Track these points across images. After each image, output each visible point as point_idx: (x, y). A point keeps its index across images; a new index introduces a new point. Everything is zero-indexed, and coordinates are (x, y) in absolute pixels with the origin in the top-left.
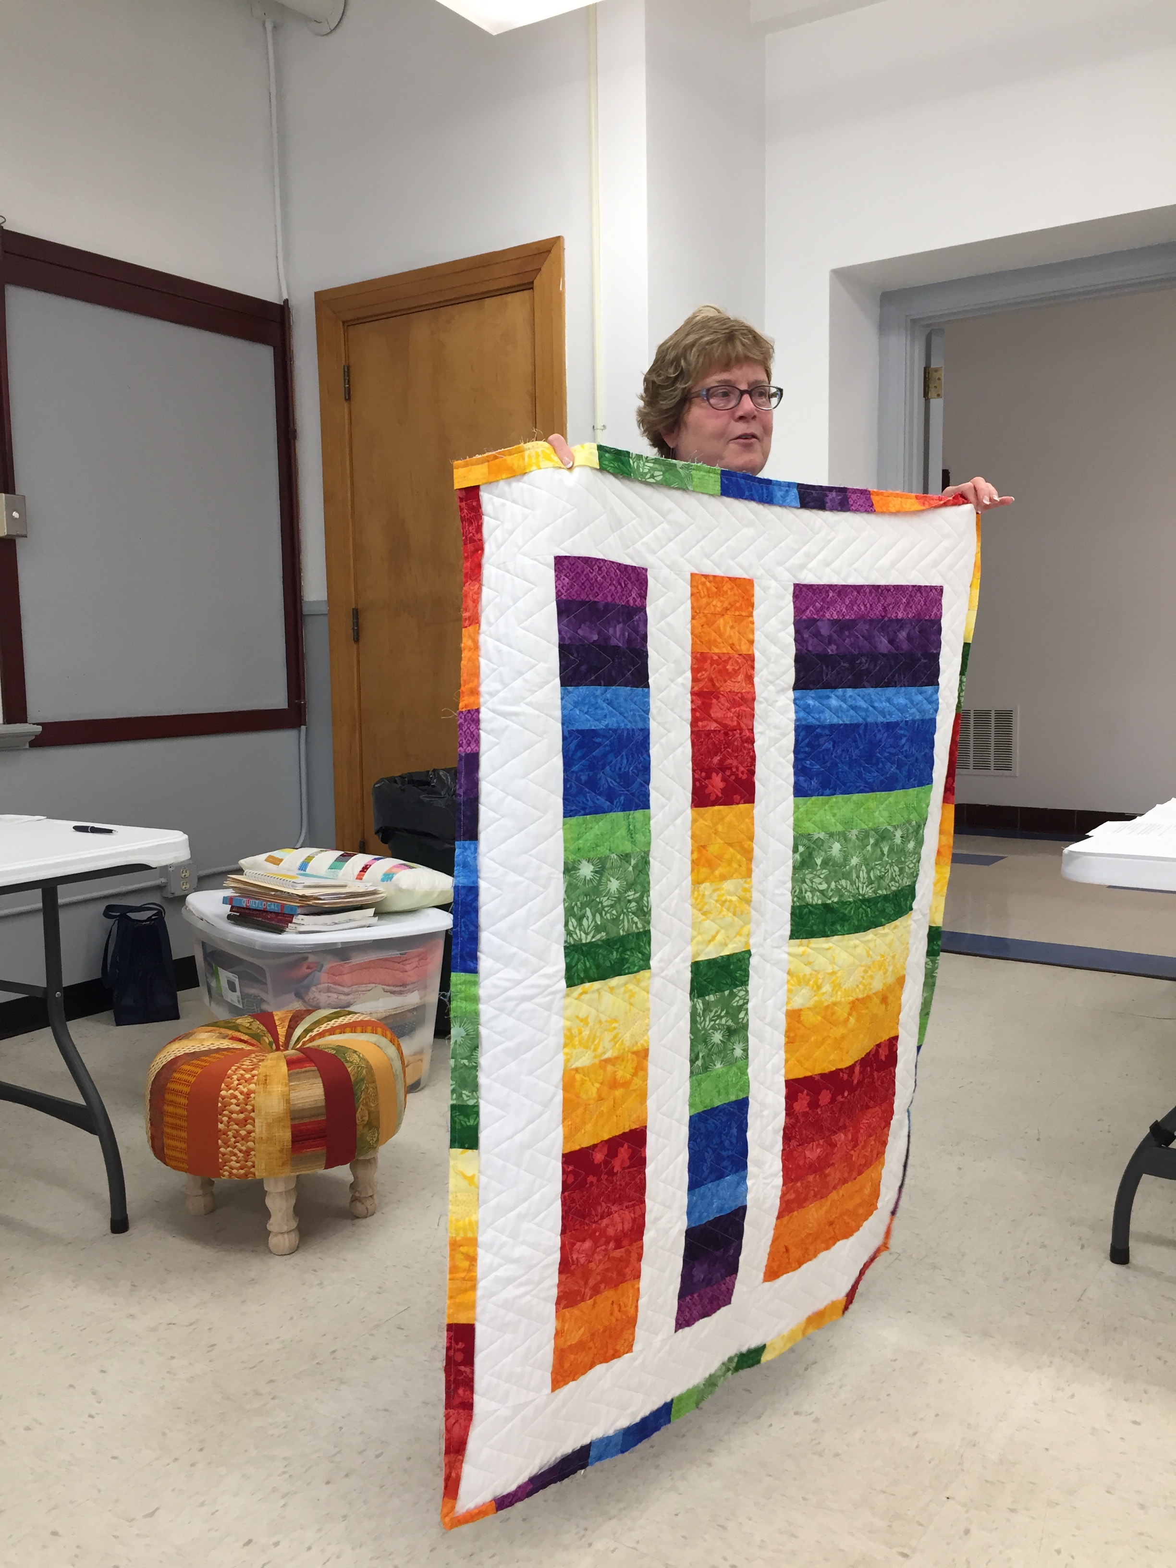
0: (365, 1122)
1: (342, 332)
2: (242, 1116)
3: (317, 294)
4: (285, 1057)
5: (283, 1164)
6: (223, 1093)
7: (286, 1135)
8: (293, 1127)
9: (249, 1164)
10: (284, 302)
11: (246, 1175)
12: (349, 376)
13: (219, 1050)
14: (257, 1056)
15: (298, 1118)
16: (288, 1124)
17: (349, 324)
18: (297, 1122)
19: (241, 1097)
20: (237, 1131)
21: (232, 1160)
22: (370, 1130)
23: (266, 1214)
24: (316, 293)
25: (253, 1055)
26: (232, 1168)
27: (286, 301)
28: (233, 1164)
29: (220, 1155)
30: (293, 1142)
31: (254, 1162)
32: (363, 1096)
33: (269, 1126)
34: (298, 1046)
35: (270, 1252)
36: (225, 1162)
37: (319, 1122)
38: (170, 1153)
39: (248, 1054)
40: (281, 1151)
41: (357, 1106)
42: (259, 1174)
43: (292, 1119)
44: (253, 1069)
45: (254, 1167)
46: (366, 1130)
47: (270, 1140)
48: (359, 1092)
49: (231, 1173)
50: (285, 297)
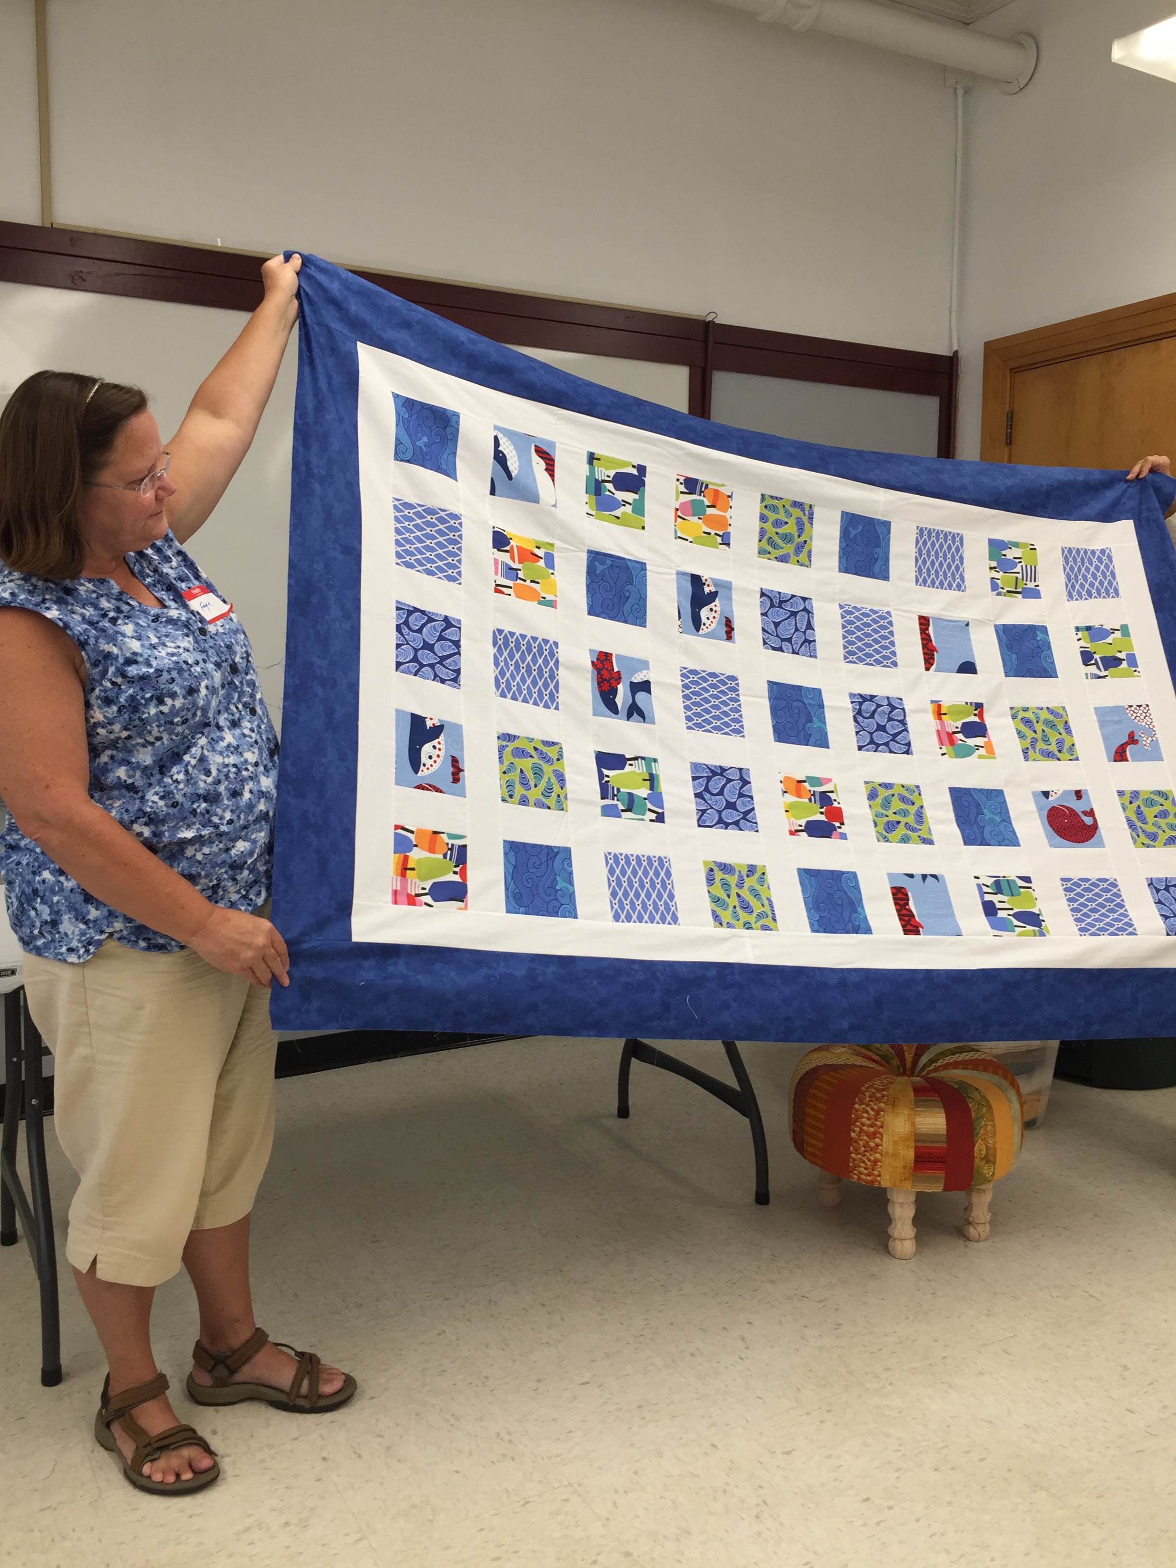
0: (983, 1156)
1: (1009, 379)
2: (872, 1130)
3: (987, 345)
4: (912, 1083)
5: (905, 1179)
6: (857, 1106)
7: (910, 1154)
8: (916, 1148)
9: (876, 1173)
10: (954, 353)
11: (872, 1182)
12: (1012, 421)
13: (853, 1066)
14: (887, 1078)
15: (921, 1141)
16: (912, 1144)
17: (1016, 370)
18: (920, 1144)
19: (872, 1113)
20: (867, 1142)
21: (861, 1167)
22: (987, 1163)
23: (888, 1220)
24: (986, 343)
25: (883, 1077)
26: (861, 1173)
27: (956, 353)
28: (862, 1169)
29: (851, 1160)
30: (915, 1161)
31: (880, 1172)
32: (982, 1132)
33: (895, 1143)
34: (924, 1073)
35: (889, 1253)
36: (856, 1167)
37: (940, 1148)
38: (810, 1149)
39: (878, 1074)
40: (905, 1167)
41: (976, 1139)
42: (885, 1183)
43: (916, 1141)
44: (884, 1090)
45: (879, 1176)
46: (983, 1163)
47: (895, 1155)
48: (978, 1128)
49: (859, 1177)
50: (955, 349)
